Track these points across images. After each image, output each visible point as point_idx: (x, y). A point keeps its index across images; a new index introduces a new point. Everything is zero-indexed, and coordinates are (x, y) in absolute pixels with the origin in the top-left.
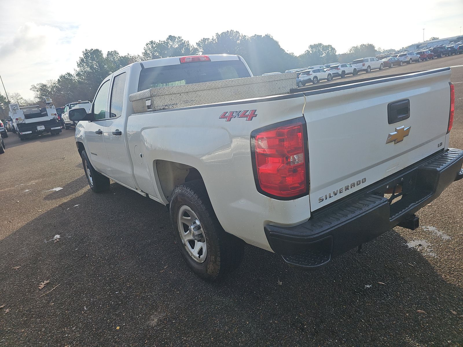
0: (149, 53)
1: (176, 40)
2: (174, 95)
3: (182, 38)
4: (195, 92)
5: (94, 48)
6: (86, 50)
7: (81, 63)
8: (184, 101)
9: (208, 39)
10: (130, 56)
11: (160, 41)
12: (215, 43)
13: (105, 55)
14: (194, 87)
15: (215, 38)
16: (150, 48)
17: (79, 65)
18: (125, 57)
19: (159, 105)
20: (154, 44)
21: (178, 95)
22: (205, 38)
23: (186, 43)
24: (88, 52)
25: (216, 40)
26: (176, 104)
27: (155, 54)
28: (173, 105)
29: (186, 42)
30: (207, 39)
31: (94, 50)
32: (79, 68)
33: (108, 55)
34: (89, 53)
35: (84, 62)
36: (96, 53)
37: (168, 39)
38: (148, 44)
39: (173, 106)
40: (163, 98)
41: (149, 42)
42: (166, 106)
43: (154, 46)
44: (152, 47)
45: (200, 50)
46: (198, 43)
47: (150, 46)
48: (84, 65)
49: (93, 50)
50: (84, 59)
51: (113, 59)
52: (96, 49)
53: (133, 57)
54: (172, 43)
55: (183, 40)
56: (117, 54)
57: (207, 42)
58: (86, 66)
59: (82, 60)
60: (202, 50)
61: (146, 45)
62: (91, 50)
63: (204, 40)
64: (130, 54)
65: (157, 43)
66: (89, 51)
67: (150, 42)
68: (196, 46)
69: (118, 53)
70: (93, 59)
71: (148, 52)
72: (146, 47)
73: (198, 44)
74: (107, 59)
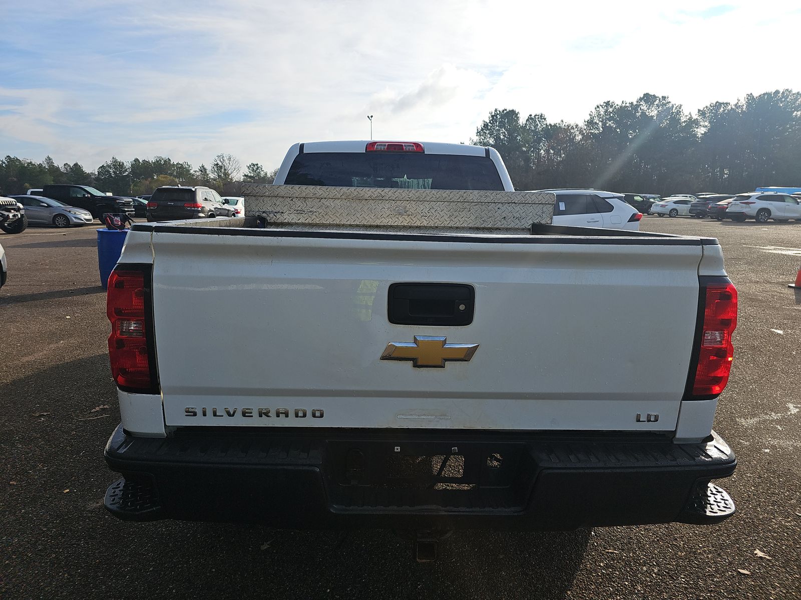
0: (598, 122)
1: (657, 102)
2: (281, 199)
3: (669, 100)
4: (319, 200)
5: (509, 108)
6: (496, 110)
7: (482, 130)
8: (298, 210)
9: (727, 104)
10: (564, 125)
11: (623, 101)
12: (740, 112)
13: (522, 120)
14: (316, 192)
15: (743, 102)
16: (602, 113)
17: (479, 133)
18: (555, 125)
19: (253, 210)
20: (611, 106)
21: (288, 200)
22: (721, 101)
23: (674, 109)
24: (499, 113)
25: (745, 107)
26: (282, 213)
27: (607, 125)
28: (275, 212)
29: (675, 107)
30: (722, 104)
31: (508, 110)
32: (478, 138)
33: (527, 120)
34: (498, 116)
35: (488, 129)
36: (511, 115)
37: (641, 99)
38: (600, 107)
39: (275, 214)
40: (261, 201)
41: (602, 104)
42: (264, 212)
43: (611, 110)
44: (606, 111)
45: (701, 123)
46: (702, 109)
47: (602, 111)
48: (485, 133)
49: (506, 110)
50: (489, 124)
51: (535, 127)
52: (511, 109)
53: (569, 127)
54: (647, 106)
55: (670, 102)
56: (543, 120)
57: (722, 109)
58: (488, 136)
59: (486, 126)
60: (706, 124)
61: (596, 109)
62: (503, 111)
63: (718, 105)
64: (564, 121)
65: (617, 105)
66: (500, 111)
67: (604, 103)
68: (695, 116)
69: (545, 119)
70: (502, 125)
71: (596, 120)
72: (594, 111)
73: (702, 113)
74: (524, 128)
